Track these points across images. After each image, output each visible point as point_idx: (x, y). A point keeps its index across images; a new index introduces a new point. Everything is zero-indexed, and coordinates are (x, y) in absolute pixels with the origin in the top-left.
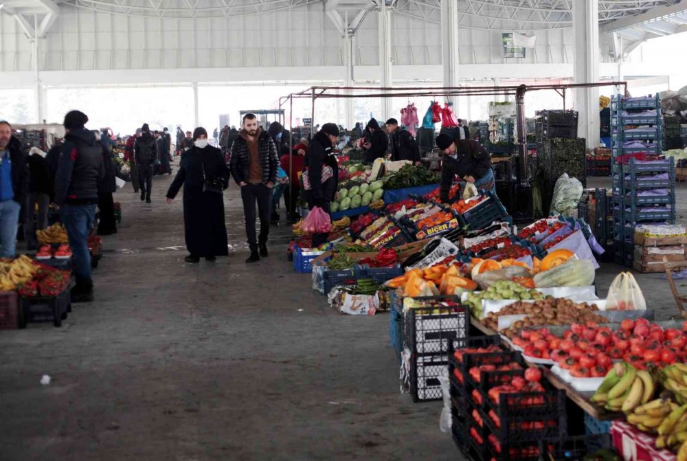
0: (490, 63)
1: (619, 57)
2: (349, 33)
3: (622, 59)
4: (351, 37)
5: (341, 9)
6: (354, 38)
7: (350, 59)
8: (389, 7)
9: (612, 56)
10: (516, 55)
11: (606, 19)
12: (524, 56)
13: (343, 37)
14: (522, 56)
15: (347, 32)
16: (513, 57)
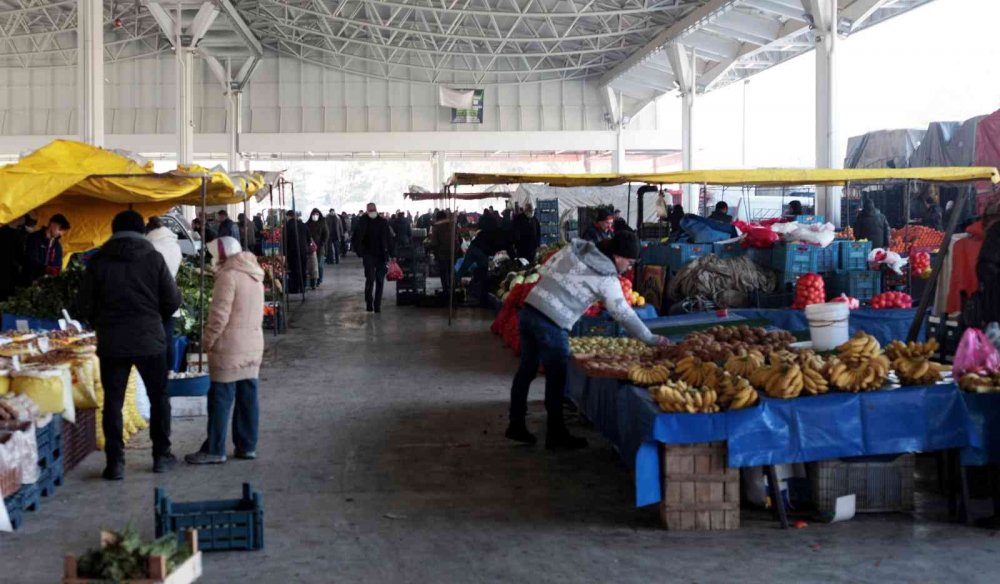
0: (435, 130)
1: (618, 123)
2: (233, 88)
3: (621, 126)
4: (236, 94)
5: (223, 54)
6: (240, 96)
7: (234, 126)
8: (189, 48)
9: (609, 120)
10: (469, 118)
11: (576, 68)
12: (481, 122)
13: (226, 94)
14: (478, 120)
15: (229, 86)
16: (465, 122)
